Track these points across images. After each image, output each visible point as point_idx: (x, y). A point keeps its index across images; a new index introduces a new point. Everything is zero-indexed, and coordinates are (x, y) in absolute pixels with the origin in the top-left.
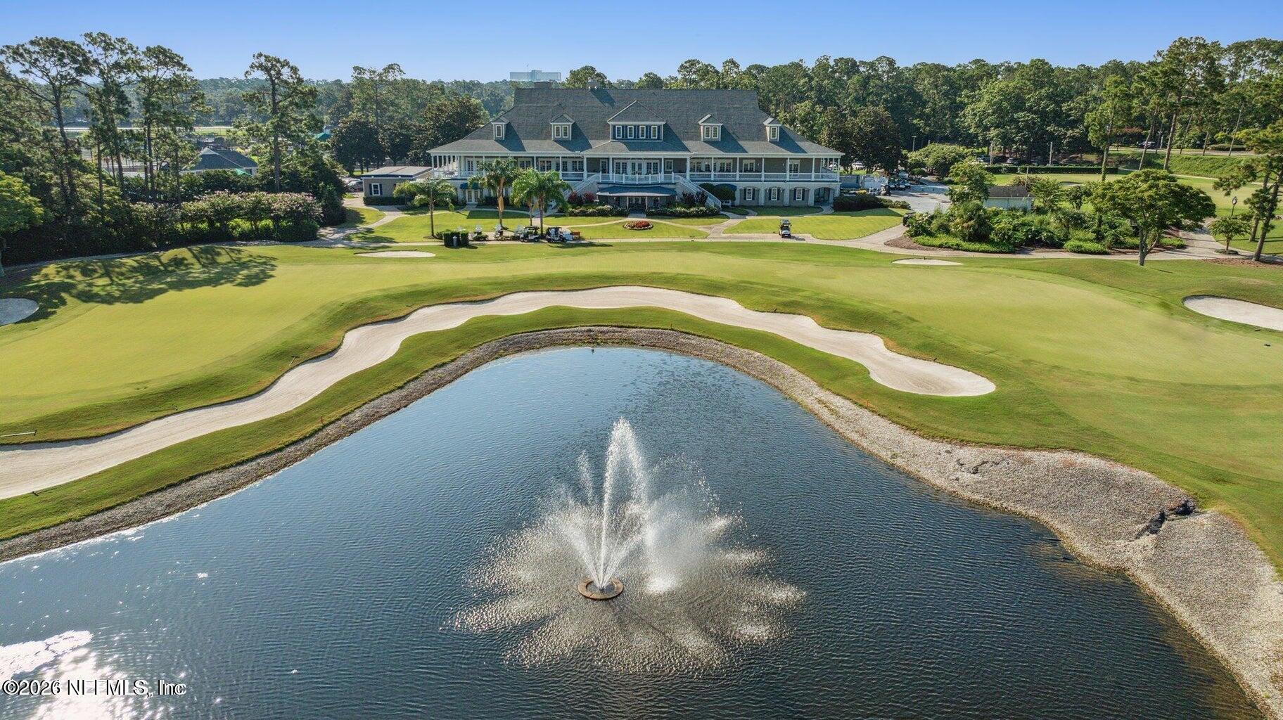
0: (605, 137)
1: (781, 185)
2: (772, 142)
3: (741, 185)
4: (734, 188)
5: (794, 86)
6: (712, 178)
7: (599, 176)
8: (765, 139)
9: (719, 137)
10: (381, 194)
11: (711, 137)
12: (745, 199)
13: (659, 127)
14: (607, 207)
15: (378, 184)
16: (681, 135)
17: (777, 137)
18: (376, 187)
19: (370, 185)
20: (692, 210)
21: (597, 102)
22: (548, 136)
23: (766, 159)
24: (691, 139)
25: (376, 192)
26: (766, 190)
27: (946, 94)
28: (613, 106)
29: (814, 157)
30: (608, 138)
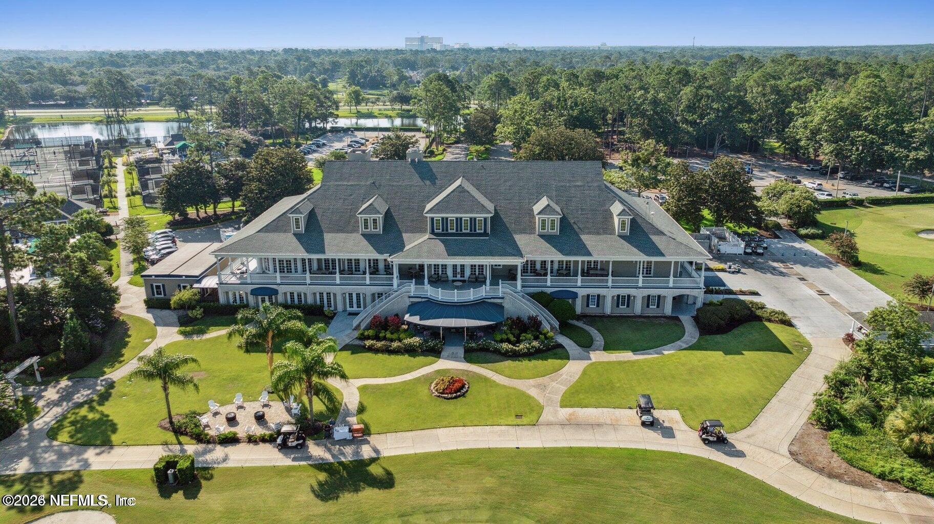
0: (422, 231)
1: (632, 292)
2: (622, 237)
3: (582, 292)
4: (575, 296)
5: (630, 97)
6: (549, 284)
7: (411, 287)
8: (612, 232)
9: (556, 231)
10: (165, 295)
11: (548, 231)
12: (588, 306)
13: (485, 219)
14: (416, 340)
15: (161, 284)
16: (512, 227)
17: (627, 231)
18: (158, 287)
19: (152, 285)
20: (521, 346)
21: (416, 178)
22: (355, 230)
23: (614, 262)
24: (523, 231)
25: (159, 293)
26: (613, 297)
27: (775, 104)
28: (434, 184)
29: (673, 261)
30: (425, 231)
